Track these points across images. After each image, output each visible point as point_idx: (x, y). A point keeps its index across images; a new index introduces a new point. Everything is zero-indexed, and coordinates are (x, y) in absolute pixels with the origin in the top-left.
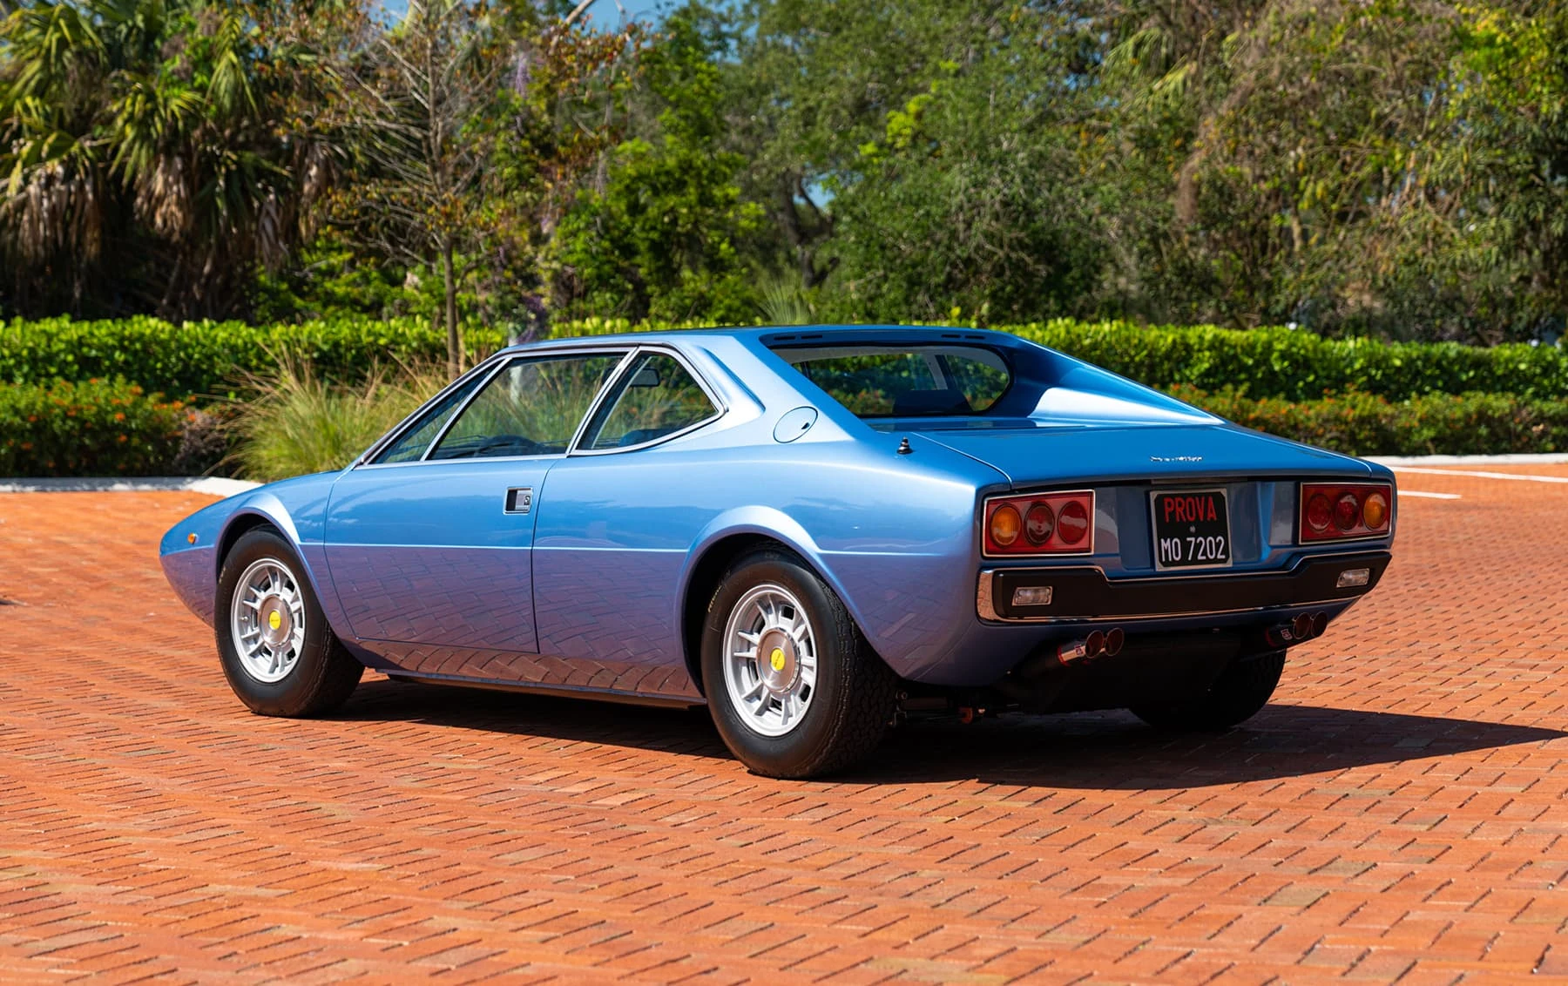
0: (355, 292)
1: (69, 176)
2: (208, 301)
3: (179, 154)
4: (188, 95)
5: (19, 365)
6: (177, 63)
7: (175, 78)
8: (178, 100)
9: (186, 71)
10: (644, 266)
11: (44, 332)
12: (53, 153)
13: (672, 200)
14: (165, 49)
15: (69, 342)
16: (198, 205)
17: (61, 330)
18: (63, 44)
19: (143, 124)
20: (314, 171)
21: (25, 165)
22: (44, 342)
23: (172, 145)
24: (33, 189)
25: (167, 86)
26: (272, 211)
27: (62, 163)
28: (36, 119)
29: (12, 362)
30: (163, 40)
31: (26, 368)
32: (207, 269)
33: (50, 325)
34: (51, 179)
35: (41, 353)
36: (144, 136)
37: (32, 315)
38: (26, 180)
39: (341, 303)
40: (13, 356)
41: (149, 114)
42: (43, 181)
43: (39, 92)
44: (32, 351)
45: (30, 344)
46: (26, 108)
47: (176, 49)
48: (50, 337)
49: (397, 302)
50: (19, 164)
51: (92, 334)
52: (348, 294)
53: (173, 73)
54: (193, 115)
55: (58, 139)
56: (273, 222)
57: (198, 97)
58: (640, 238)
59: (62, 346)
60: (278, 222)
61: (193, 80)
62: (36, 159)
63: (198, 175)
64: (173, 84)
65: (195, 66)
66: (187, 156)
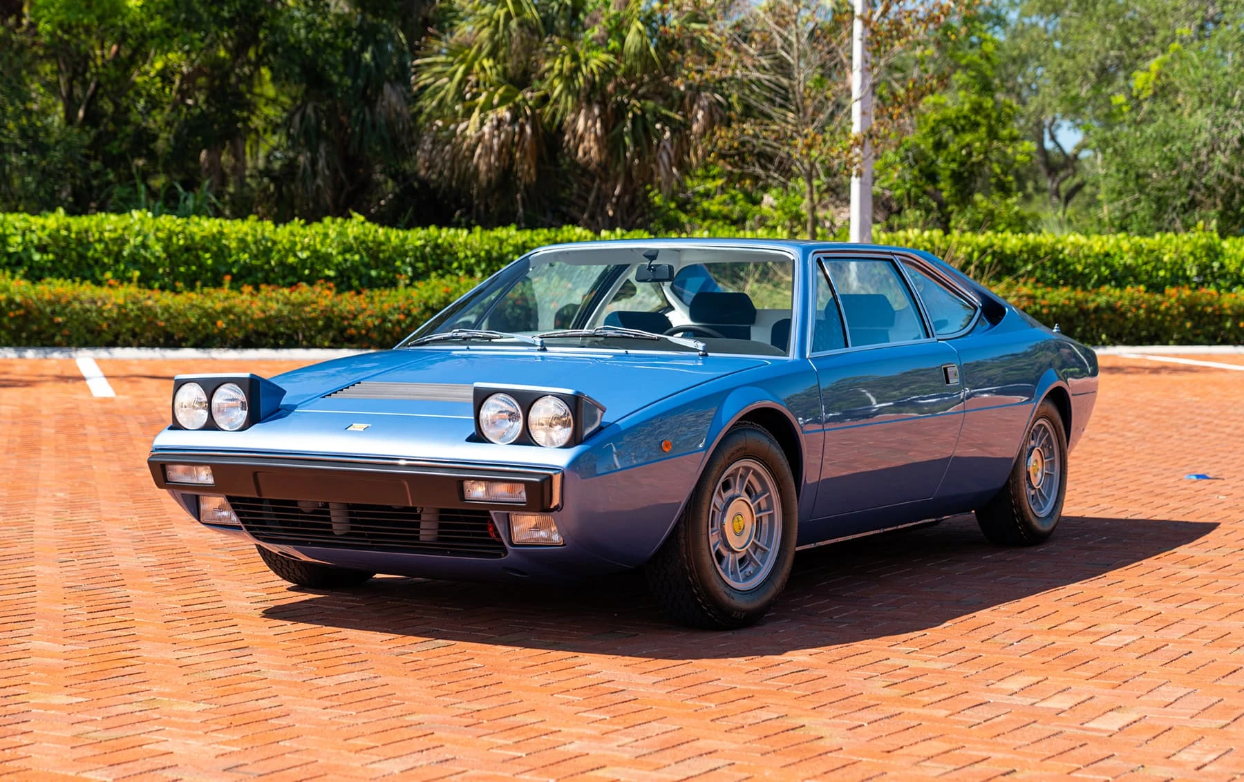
0: (725, 210)
1: (514, 119)
2: (619, 216)
3: (598, 102)
4: (604, 57)
5: (478, 263)
6: (596, 32)
7: (594, 43)
8: (597, 60)
9: (603, 38)
10: (946, 189)
11: (497, 238)
12: (503, 101)
13: (968, 138)
14: (587, 21)
15: (515, 246)
16: (611, 142)
17: (509, 237)
18: (508, 16)
19: (569, 78)
20: (700, 114)
21: (481, 111)
22: (497, 246)
23: (592, 94)
24: (486, 129)
25: (588, 49)
26: (668, 146)
27: (509, 109)
28: (492, 75)
29: (473, 261)
30: (586, 14)
31: (483, 266)
32: (617, 192)
33: (501, 233)
34: (500, 121)
35: (494, 254)
36: (569, 89)
37: (488, 225)
38: (482, 124)
39: (715, 218)
40: (473, 256)
41: (577, 69)
42: (495, 123)
43: (492, 54)
44: (488, 252)
45: (487, 247)
46: (483, 69)
47: (595, 21)
48: (501, 242)
49: (757, 217)
50: (477, 110)
51: (533, 241)
52: (720, 211)
53: (593, 39)
54: (608, 72)
55: (507, 90)
56: (668, 154)
57: (611, 58)
58: (944, 166)
59: (511, 249)
60: (672, 154)
61: (608, 45)
62: (489, 106)
63: (613, 117)
64: (593, 48)
65: (609, 34)
66: (603, 104)
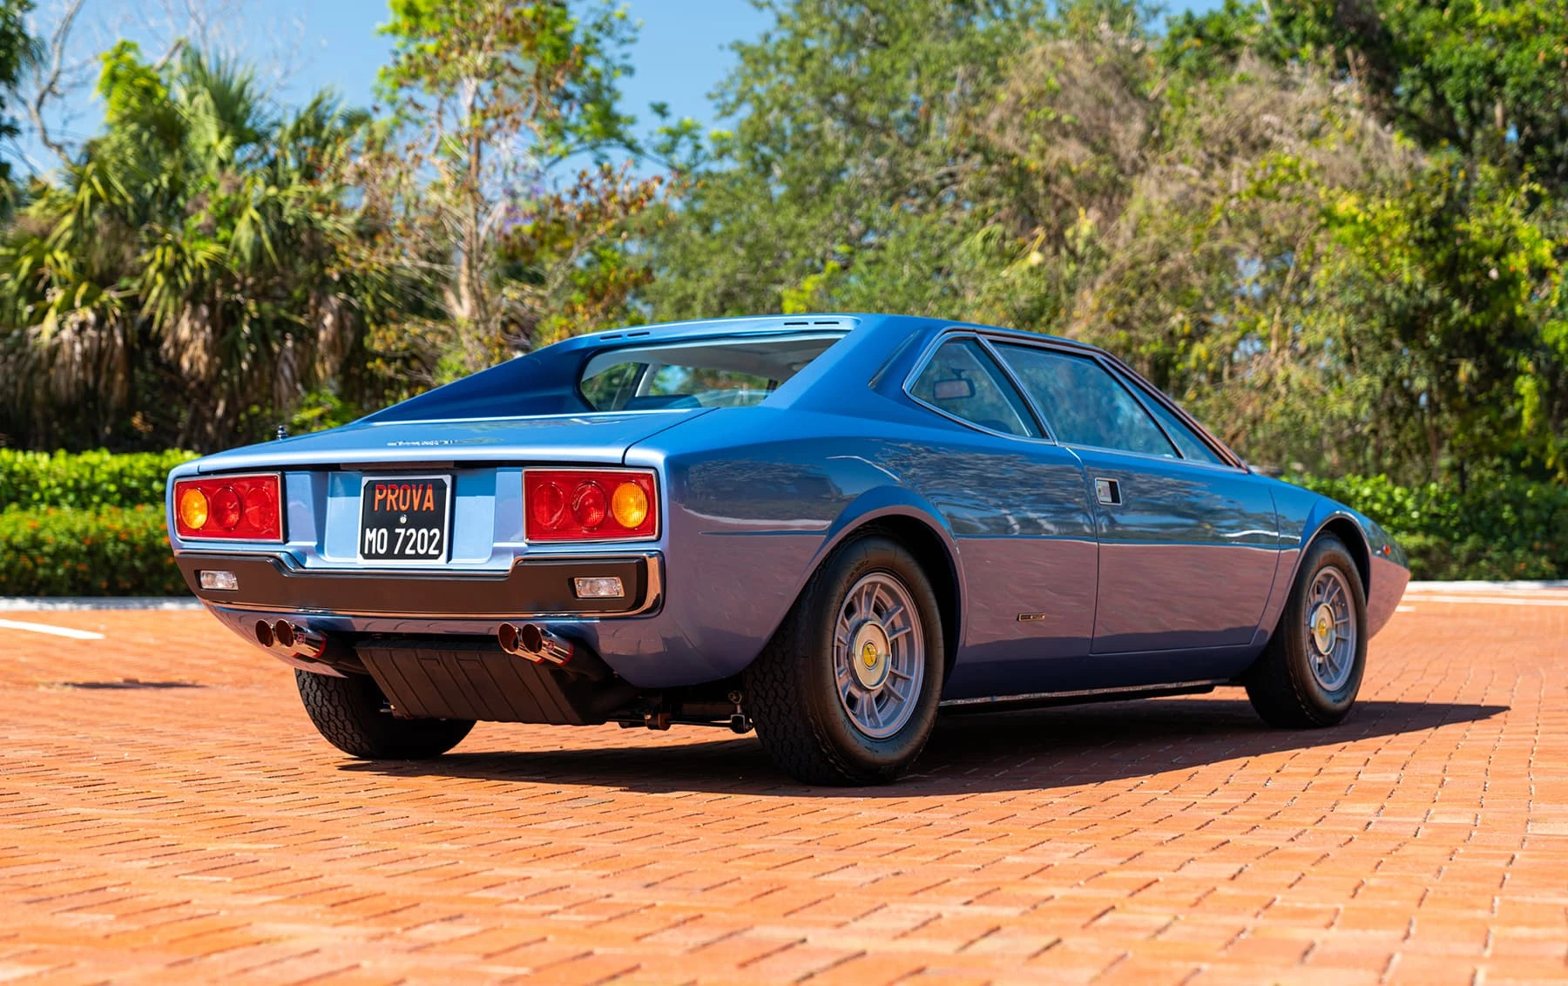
1: (100, 322)
3: (205, 303)
4: (213, 248)
5: (64, 495)
6: (201, 219)
7: (200, 233)
8: (204, 252)
9: (210, 227)
11: (86, 464)
12: (86, 301)
14: (189, 207)
15: (111, 474)
16: (223, 347)
17: (102, 462)
18: (95, 199)
19: (171, 273)
20: (329, 320)
21: (58, 312)
22: (87, 474)
23: (197, 294)
24: (66, 334)
25: (192, 241)
26: (290, 356)
27: (94, 310)
28: (67, 270)
29: (58, 491)
30: (186, 199)
31: (71, 497)
32: (220, 411)
33: (91, 457)
34: (83, 325)
35: (84, 484)
36: (173, 284)
37: (74, 450)
38: (61, 326)
40: (59, 485)
41: (179, 265)
42: (76, 326)
43: (69, 248)
44: (77, 482)
45: (75, 475)
46: (57, 263)
47: (199, 206)
48: (93, 468)
50: (52, 313)
51: (131, 467)
53: (198, 228)
54: (216, 265)
55: (89, 290)
56: (291, 366)
57: (221, 249)
59: (105, 477)
60: (295, 365)
61: (216, 234)
62: (68, 306)
63: (224, 320)
64: (199, 238)
65: (218, 221)
66: (212, 305)
